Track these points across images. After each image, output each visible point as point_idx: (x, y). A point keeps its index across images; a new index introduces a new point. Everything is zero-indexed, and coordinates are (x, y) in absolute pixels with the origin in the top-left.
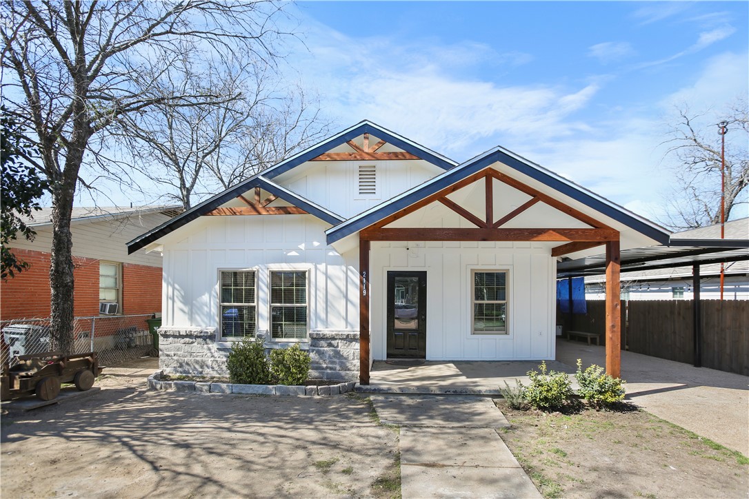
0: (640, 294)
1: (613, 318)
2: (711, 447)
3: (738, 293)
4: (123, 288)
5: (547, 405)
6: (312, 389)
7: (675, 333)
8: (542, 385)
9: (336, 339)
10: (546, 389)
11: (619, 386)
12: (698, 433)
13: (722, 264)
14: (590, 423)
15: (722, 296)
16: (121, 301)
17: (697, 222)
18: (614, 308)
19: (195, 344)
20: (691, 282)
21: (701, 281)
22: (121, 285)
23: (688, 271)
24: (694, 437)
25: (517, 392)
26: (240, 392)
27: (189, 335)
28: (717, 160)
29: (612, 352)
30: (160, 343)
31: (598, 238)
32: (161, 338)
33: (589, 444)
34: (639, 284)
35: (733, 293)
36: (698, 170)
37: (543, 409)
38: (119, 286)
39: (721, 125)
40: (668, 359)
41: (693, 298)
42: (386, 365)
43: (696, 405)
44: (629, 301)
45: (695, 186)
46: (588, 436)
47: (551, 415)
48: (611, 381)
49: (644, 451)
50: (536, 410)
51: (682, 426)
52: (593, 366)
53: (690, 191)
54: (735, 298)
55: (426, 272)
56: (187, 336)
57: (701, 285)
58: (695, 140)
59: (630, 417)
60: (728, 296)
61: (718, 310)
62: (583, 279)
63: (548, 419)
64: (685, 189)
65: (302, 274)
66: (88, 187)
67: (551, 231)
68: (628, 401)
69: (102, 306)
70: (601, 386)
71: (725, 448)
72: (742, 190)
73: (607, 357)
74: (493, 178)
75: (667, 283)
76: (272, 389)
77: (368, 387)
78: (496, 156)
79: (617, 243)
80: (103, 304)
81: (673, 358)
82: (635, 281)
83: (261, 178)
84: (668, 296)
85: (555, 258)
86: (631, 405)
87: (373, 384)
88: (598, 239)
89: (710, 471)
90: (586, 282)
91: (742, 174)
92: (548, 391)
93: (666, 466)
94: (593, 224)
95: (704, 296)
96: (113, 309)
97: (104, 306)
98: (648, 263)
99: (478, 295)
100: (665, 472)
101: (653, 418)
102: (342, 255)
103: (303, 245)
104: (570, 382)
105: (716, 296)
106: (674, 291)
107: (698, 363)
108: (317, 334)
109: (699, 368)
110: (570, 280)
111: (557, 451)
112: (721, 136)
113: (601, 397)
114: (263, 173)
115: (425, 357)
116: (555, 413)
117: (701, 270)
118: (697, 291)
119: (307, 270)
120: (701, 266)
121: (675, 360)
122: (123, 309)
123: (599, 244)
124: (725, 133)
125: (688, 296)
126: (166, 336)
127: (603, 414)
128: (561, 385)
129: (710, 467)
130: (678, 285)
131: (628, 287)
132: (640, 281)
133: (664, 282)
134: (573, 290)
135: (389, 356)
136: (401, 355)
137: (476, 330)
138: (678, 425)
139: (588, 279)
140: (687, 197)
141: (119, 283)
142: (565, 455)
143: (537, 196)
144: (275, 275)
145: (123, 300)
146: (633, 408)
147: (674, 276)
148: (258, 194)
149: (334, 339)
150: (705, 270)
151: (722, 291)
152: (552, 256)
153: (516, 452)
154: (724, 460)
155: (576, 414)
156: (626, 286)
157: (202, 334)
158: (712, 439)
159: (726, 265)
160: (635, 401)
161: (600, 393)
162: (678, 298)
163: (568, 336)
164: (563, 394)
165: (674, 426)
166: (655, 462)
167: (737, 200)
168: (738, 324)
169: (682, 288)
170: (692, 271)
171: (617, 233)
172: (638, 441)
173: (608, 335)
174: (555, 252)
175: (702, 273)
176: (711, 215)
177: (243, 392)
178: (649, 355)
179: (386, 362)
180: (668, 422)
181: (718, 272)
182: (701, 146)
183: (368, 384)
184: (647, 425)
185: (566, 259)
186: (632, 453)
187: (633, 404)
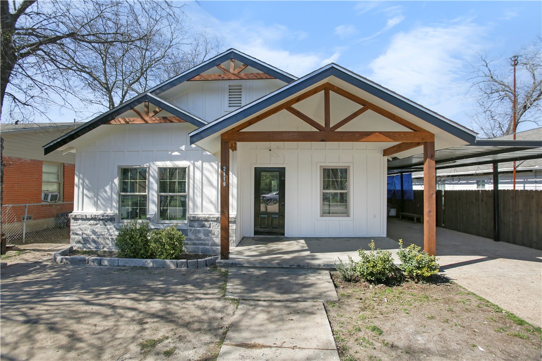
0: (452, 185)
1: (430, 204)
2: (515, 321)
3: (526, 185)
4: (64, 182)
5: (373, 279)
6: (182, 263)
7: (479, 214)
8: (369, 262)
9: (209, 221)
10: (372, 265)
11: (434, 263)
12: (502, 306)
13: (515, 163)
14: (409, 296)
15: (514, 187)
16: (62, 192)
17: (493, 135)
18: (430, 197)
19: (99, 225)
20: (492, 176)
21: (499, 175)
22: (62, 180)
23: (489, 169)
24: (499, 310)
25: (349, 267)
26: (124, 264)
27: (94, 218)
28: (507, 91)
29: (429, 233)
30: (71, 224)
31: (417, 139)
32: (72, 221)
33: (405, 320)
34: (452, 178)
35: (523, 185)
36: (493, 99)
37: (370, 282)
38: (61, 180)
39: (513, 59)
40: (474, 235)
41: (493, 189)
42: (253, 241)
43: (498, 277)
44: (445, 191)
45: (492, 110)
46: (405, 310)
47: (376, 287)
48: (427, 258)
49: (454, 327)
50: (364, 282)
51: (487, 299)
52: (413, 245)
53: (488, 113)
54: (524, 188)
55: (285, 168)
56: (92, 219)
57: (499, 179)
58: (492, 77)
59: (444, 289)
60: (519, 187)
61: (512, 198)
62: (411, 175)
63: (373, 290)
64: (485, 112)
65: (183, 170)
66: (24, 104)
67: (377, 134)
68: (442, 273)
69: (45, 196)
70: (418, 263)
71: (528, 324)
72: (526, 111)
73: (425, 236)
74: (330, 91)
75: (473, 177)
76: (150, 263)
77: (227, 261)
78: (331, 71)
79: (433, 144)
80: (46, 194)
81: (478, 234)
82: (449, 176)
83: (149, 94)
84: (474, 187)
85: (386, 158)
86: (444, 277)
87: (232, 259)
88: (416, 141)
89: (516, 352)
90: (413, 177)
91: (526, 100)
92: (373, 267)
93: (474, 346)
94: (412, 127)
95: (501, 187)
96: (54, 198)
97: (46, 196)
98: (459, 162)
99: (326, 186)
100: (474, 354)
101: (462, 290)
102: (214, 154)
103: (184, 147)
104: (392, 259)
105: (510, 187)
106: (478, 183)
107: (497, 238)
108: (193, 217)
109: (498, 243)
110: (402, 175)
111: (374, 329)
112: (513, 68)
113: (419, 271)
114: (150, 91)
115: (284, 234)
116: (380, 285)
117: (499, 167)
118: (496, 183)
119: (187, 166)
120: (499, 164)
121: (479, 236)
122: (64, 197)
123: (418, 144)
124: (516, 65)
125: (489, 187)
126: (76, 219)
127: (421, 286)
128: (386, 260)
129: (516, 346)
130: (481, 179)
131: (444, 181)
132: (452, 176)
133: (470, 177)
134: (404, 183)
135: (256, 233)
136: (266, 233)
137: (324, 213)
138: (484, 297)
139: (415, 175)
140: (486, 117)
141: (61, 178)
142: (381, 333)
143: (366, 105)
144: (162, 171)
145: (63, 191)
146: (446, 280)
147: (478, 172)
148: (147, 107)
149: (207, 220)
150: (502, 167)
151: (515, 183)
152: (384, 155)
153: (336, 329)
154: (528, 338)
155: (398, 285)
156: (442, 179)
157: (104, 218)
158: (514, 313)
159: (518, 163)
160: (448, 273)
161: (419, 268)
162: (481, 189)
163: (400, 217)
164: (387, 269)
165: (481, 299)
166: (464, 341)
167: (522, 118)
168: (528, 208)
169: (484, 181)
170: (492, 167)
171: (432, 136)
172: (448, 316)
173: (426, 218)
174: (386, 152)
175: (499, 170)
176: (503, 130)
177: (127, 265)
178: (460, 231)
179: (253, 238)
180: (475, 294)
181: (512, 169)
182: (496, 82)
183: (227, 258)
184: (457, 298)
185: (395, 159)
186: (443, 330)
187: (446, 276)
